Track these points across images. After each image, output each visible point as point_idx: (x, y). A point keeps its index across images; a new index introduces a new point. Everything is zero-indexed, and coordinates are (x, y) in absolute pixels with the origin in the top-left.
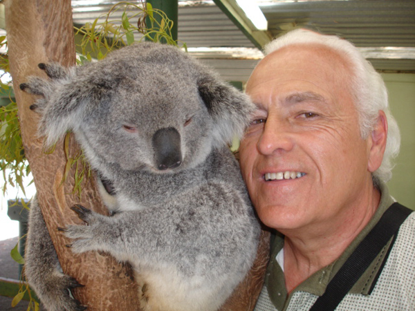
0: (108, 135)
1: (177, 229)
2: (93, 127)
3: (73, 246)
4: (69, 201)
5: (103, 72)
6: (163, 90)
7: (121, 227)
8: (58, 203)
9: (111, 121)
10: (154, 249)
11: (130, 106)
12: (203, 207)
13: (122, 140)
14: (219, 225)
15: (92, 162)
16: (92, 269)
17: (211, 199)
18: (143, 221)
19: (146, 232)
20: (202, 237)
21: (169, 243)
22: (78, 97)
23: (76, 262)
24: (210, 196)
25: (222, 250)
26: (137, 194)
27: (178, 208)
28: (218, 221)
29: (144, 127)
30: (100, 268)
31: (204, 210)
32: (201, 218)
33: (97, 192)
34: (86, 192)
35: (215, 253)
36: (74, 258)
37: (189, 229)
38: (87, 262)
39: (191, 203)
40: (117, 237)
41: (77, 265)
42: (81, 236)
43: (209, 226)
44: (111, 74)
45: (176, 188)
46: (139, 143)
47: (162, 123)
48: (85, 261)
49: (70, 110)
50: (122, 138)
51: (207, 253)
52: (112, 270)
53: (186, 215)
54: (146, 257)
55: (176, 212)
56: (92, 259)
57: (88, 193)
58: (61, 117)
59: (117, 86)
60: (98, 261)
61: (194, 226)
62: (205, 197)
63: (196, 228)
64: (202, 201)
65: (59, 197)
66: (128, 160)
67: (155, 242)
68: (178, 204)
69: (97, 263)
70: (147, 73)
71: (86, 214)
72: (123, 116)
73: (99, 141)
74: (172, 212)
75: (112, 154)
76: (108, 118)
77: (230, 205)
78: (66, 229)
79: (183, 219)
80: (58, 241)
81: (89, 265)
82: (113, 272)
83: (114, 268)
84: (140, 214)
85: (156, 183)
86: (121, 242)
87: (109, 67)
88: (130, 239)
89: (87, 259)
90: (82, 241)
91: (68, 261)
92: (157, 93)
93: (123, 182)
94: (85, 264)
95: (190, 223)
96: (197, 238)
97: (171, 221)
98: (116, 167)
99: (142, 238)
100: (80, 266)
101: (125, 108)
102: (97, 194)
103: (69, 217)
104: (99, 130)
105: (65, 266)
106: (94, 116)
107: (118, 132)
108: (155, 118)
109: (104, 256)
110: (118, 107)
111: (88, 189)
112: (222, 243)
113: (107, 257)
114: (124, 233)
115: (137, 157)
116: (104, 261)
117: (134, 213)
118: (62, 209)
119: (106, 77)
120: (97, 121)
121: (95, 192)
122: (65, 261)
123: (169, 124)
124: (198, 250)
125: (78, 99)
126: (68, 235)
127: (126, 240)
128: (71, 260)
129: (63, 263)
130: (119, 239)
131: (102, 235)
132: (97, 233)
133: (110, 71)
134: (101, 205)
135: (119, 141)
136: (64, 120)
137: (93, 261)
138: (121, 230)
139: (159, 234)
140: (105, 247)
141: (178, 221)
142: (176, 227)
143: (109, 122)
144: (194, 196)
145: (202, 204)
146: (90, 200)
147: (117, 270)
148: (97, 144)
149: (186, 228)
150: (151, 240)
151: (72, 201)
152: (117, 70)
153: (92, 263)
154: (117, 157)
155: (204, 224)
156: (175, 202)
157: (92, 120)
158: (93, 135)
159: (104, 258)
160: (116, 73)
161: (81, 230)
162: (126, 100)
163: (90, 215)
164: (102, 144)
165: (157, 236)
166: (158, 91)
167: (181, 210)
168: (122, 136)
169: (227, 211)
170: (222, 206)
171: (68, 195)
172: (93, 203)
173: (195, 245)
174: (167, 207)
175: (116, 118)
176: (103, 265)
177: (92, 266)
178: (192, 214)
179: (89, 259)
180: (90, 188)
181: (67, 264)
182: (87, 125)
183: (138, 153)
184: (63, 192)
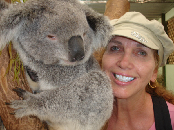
0: (37, 42)
1: (79, 99)
2: (27, 37)
3: (16, 113)
4: (10, 86)
5: (33, 5)
6: (72, 14)
7: (44, 100)
8: (3, 88)
9: (40, 33)
10: (65, 111)
11: (53, 23)
12: (93, 85)
13: (47, 45)
14: (102, 95)
15: (24, 61)
16: (26, 127)
17: (97, 80)
18: (58, 95)
19: (61, 102)
20: (93, 102)
21: (75, 107)
22: (20, 16)
23: (16, 123)
24: (96, 78)
25: (102, 109)
26: (53, 79)
27: (79, 86)
28: (101, 92)
29: (62, 36)
30: (30, 126)
31: (94, 86)
32: (93, 91)
33: (26, 80)
34: (20, 80)
35: (98, 111)
36: (14, 121)
37: (86, 98)
38: (23, 123)
39: (86, 83)
40: (42, 106)
41: (16, 125)
42: (21, 106)
43: (97, 96)
44: (38, 6)
45: (75, 75)
46: (58, 46)
47: (74, 32)
48: (21, 122)
49: (15, 25)
50: (47, 44)
51: (94, 111)
52: (37, 126)
53: (84, 90)
54: (60, 117)
55: (78, 89)
56: (26, 121)
57: (22, 81)
58: (9, 29)
59: (42, 12)
60: (29, 121)
61: (89, 96)
62: (93, 79)
63: (90, 97)
64: (92, 81)
65: (4, 84)
66: (50, 58)
67: (67, 107)
68: (79, 84)
69: (29, 123)
70: (60, 5)
71: (23, 93)
72: (48, 29)
73: (31, 46)
74: (76, 89)
75: (39, 54)
76: (38, 31)
77: (107, 83)
78: (11, 103)
79: (82, 93)
80: (3, 111)
81: (24, 125)
82: (38, 128)
83: (38, 125)
84: (56, 91)
85: (65, 72)
86: (45, 109)
87: (36, 2)
88: (50, 106)
89: (22, 121)
90: (22, 110)
91: (11, 123)
92: (69, 16)
93: (44, 72)
94: (21, 124)
95: (87, 94)
96: (90, 103)
97: (76, 94)
98: (40, 63)
99: (58, 105)
100: (18, 126)
101: (50, 24)
102: (26, 82)
103: (10, 96)
104: (31, 39)
105: (8, 126)
106: (28, 30)
107: (45, 40)
108: (69, 30)
109: (32, 118)
110: (44, 24)
111: (21, 78)
112: (103, 105)
113: (34, 119)
114: (46, 103)
115: (56, 55)
116: (33, 122)
117: (52, 91)
118: (6, 91)
119: (35, 7)
120: (30, 33)
121: (25, 80)
122: (9, 124)
123: (78, 33)
124: (90, 110)
125: (20, 18)
126: (12, 107)
127: (48, 107)
128: (12, 123)
129: (7, 125)
130: (43, 107)
131: (33, 105)
132: (30, 104)
133: (37, 4)
134: (28, 88)
135: (44, 46)
136: (11, 31)
137: (26, 122)
138: (44, 102)
139: (69, 102)
140: (35, 113)
141: (80, 94)
142: (79, 97)
143: (38, 34)
144: (87, 79)
145: (92, 83)
146: (23, 85)
147: (40, 126)
148: (30, 49)
149: (84, 98)
150: (64, 107)
151: (12, 86)
152: (41, 3)
153: (26, 123)
154: (42, 56)
155: (94, 95)
156: (77, 83)
157: (27, 33)
158: (27, 43)
159: (33, 120)
160: (41, 5)
161: (21, 103)
162: (50, 20)
163: (25, 93)
164: (33, 48)
165: (68, 103)
166: (69, 14)
167: (81, 87)
168: (47, 43)
169: (105, 87)
170: (102, 84)
171: (9, 82)
172: (25, 87)
173: (89, 107)
174: (72, 86)
175: (44, 31)
176: (32, 124)
177: (26, 125)
178: (87, 89)
179: (24, 121)
180: (22, 78)
181: (9, 125)
182: (23, 36)
183: (57, 52)
184: (6, 81)
